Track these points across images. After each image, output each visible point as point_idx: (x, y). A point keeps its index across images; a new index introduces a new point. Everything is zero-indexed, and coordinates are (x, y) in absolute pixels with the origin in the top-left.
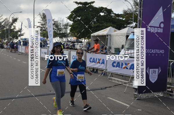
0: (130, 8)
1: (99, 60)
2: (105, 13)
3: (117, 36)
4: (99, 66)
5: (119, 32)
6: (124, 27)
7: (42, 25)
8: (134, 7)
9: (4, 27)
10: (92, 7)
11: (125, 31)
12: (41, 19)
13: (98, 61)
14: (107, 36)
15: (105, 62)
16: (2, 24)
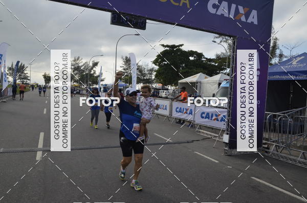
0: (224, 52)
1: (187, 110)
2: (195, 57)
3: (208, 83)
4: (187, 116)
5: (210, 79)
6: (217, 74)
7: (124, 69)
8: (228, 51)
9: (83, 71)
10: (181, 50)
11: (217, 78)
12: (124, 63)
13: (185, 111)
14: (197, 83)
15: (193, 113)
16: (82, 68)
